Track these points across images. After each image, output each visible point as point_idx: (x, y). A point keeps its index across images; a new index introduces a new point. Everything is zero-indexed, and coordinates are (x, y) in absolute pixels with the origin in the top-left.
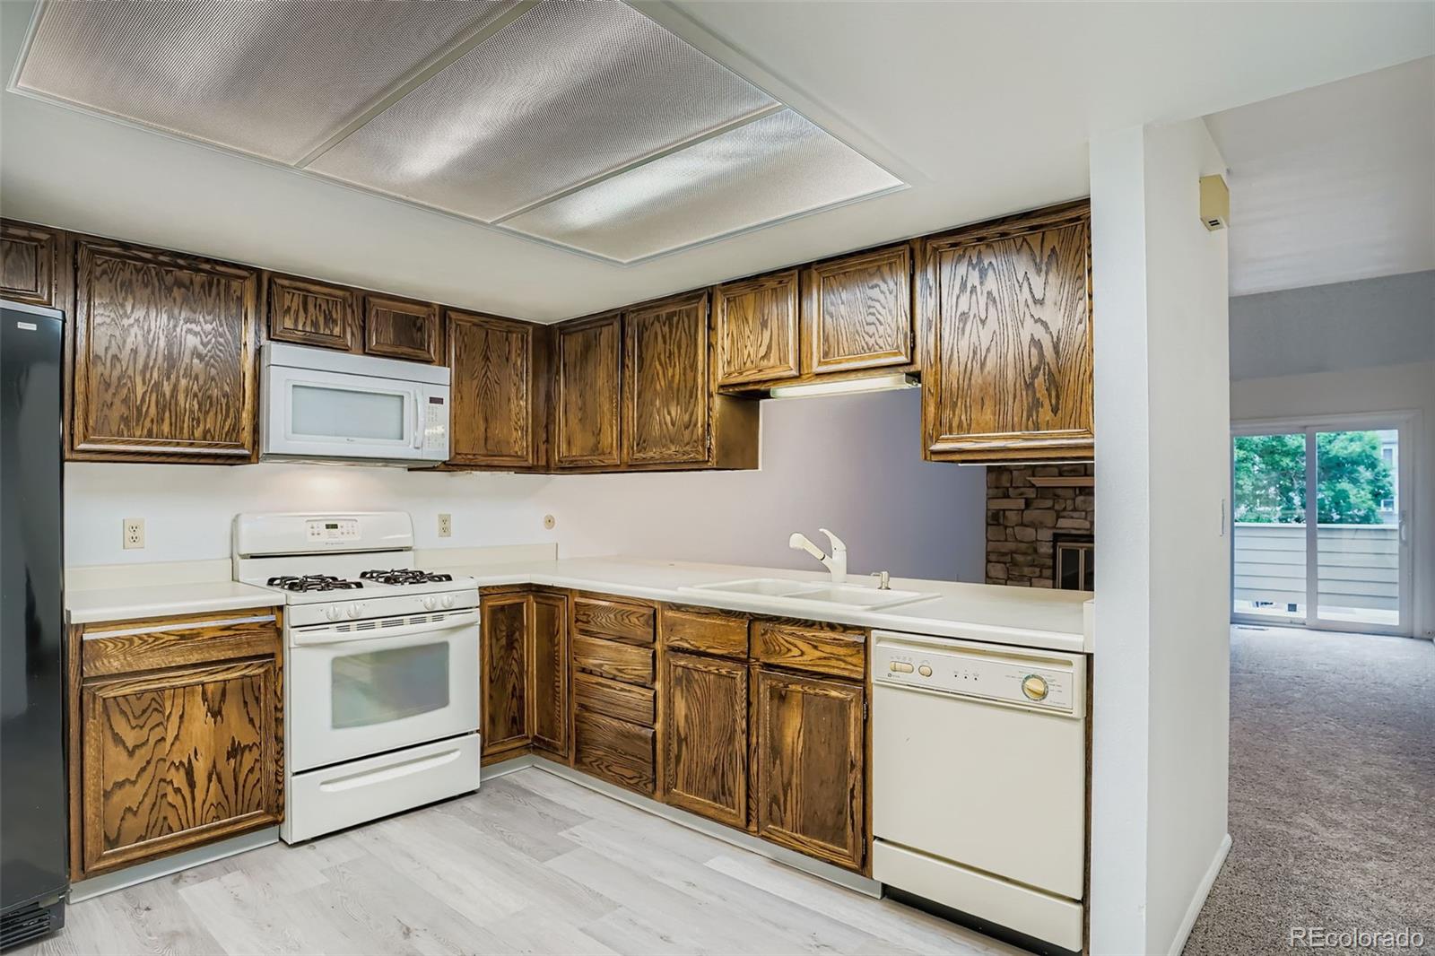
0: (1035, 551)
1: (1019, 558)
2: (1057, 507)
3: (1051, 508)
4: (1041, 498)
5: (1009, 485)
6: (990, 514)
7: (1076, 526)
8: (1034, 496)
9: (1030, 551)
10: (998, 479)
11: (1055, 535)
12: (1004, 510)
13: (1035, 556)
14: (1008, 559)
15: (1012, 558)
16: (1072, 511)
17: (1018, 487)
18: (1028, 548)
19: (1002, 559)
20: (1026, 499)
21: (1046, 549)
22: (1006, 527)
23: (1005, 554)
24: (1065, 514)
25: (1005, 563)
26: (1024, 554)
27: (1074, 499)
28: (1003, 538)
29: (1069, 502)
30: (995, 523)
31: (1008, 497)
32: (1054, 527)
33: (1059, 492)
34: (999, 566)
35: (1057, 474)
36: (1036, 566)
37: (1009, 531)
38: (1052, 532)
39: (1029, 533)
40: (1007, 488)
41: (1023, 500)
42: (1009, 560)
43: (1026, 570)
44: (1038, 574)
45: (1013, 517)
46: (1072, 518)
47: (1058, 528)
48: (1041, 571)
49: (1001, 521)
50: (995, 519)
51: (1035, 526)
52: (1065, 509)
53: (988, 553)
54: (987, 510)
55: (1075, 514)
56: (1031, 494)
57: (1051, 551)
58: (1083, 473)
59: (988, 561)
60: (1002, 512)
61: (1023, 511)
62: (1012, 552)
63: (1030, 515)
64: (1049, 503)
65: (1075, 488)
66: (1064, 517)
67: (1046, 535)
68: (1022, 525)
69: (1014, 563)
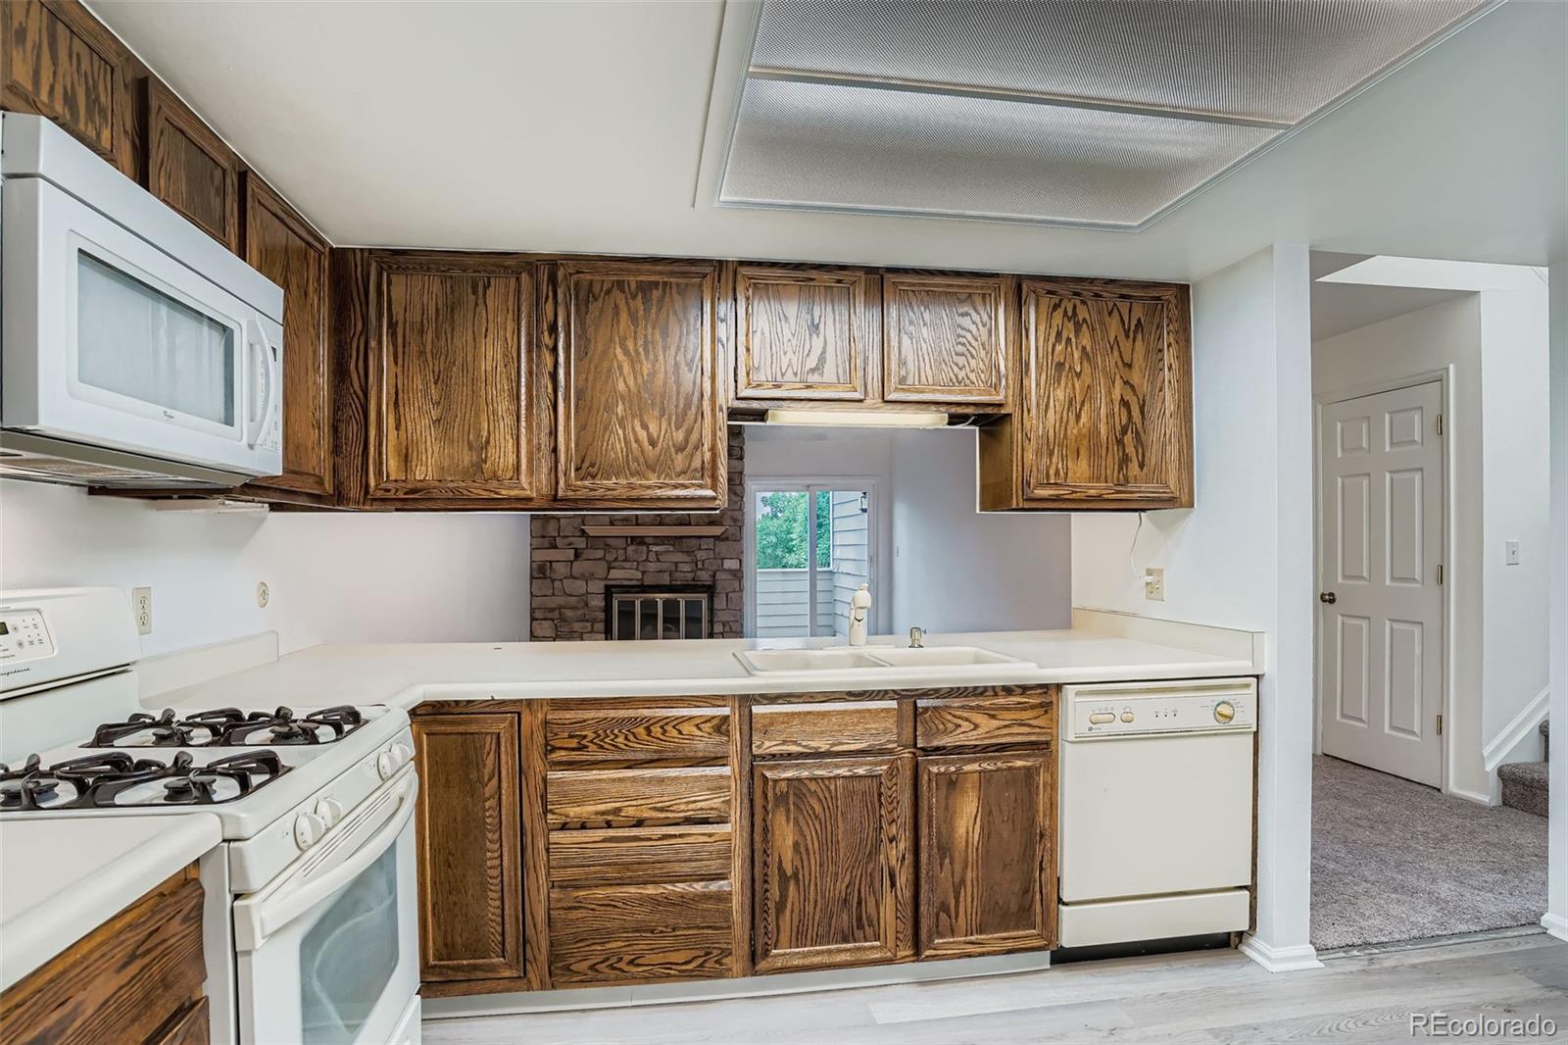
0: (586, 604)
1: (569, 613)
2: (608, 558)
3: (603, 559)
4: (591, 548)
5: (556, 534)
6: (535, 566)
7: (628, 576)
8: (583, 546)
9: (582, 604)
10: (544, 528)
11: (607, 587)
12: (551, 562)
13: (585, 611)
14: (556, 615)
15: (560, 614)
16: (624, 561)
17: (566, 537)
18: (578, 602)
19: (549, 615)
20: (576, 549)
21: (598, 602)
22: (553, 581)
23: (552, 610)
24: (616, 564)
25: (553, 620)
26: (574, 608)
27: (625, 549)
28: (550, 592)
29: (621, 552)
30: (541, 575)
31: (556, 547)
32: (606, 579)
33: (609, 541)
34: (546, 624)
35: (608, 523)
36: (587, 621)
37: (557, 584)
38: (602, 584)
39: (579, 586)
40: (555, 537)
41: (573, 551)
42: (558, 616)
43: (577, 626)
44: (589, 629)
45: (561, 569)
46: (624, 568)
47: (610, 579)
48: (592, 626)
49: (548, 574)
50: (540, 572)
51: (588, 578)
52: (616, 559)
53: (532, 610)
54: (532, 562)
55: (625, 564)
56: (581, 543)
57: (603, 604)
58: (634, 523)
59: (533, 619)
60: (548, 564)
61: (572, 562)
62: (560, 608)
63: (579, 567)
64: (600, 554)
65: (627, 537)
66: (614, 568)
67: (598, 587)
68: (572, 577)
69: (563, 619)
